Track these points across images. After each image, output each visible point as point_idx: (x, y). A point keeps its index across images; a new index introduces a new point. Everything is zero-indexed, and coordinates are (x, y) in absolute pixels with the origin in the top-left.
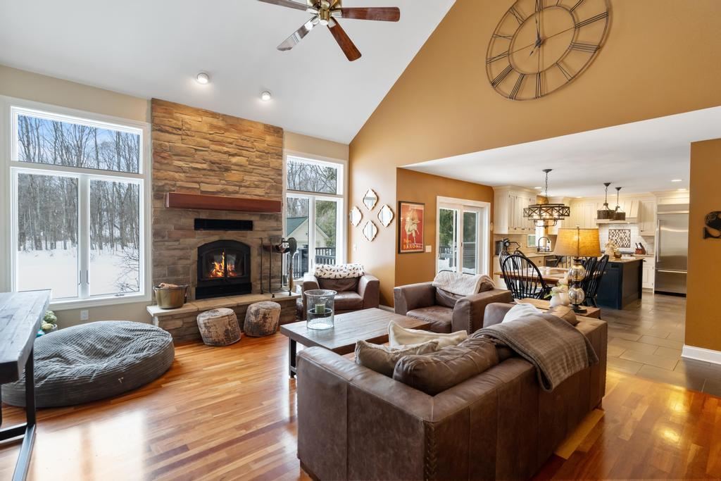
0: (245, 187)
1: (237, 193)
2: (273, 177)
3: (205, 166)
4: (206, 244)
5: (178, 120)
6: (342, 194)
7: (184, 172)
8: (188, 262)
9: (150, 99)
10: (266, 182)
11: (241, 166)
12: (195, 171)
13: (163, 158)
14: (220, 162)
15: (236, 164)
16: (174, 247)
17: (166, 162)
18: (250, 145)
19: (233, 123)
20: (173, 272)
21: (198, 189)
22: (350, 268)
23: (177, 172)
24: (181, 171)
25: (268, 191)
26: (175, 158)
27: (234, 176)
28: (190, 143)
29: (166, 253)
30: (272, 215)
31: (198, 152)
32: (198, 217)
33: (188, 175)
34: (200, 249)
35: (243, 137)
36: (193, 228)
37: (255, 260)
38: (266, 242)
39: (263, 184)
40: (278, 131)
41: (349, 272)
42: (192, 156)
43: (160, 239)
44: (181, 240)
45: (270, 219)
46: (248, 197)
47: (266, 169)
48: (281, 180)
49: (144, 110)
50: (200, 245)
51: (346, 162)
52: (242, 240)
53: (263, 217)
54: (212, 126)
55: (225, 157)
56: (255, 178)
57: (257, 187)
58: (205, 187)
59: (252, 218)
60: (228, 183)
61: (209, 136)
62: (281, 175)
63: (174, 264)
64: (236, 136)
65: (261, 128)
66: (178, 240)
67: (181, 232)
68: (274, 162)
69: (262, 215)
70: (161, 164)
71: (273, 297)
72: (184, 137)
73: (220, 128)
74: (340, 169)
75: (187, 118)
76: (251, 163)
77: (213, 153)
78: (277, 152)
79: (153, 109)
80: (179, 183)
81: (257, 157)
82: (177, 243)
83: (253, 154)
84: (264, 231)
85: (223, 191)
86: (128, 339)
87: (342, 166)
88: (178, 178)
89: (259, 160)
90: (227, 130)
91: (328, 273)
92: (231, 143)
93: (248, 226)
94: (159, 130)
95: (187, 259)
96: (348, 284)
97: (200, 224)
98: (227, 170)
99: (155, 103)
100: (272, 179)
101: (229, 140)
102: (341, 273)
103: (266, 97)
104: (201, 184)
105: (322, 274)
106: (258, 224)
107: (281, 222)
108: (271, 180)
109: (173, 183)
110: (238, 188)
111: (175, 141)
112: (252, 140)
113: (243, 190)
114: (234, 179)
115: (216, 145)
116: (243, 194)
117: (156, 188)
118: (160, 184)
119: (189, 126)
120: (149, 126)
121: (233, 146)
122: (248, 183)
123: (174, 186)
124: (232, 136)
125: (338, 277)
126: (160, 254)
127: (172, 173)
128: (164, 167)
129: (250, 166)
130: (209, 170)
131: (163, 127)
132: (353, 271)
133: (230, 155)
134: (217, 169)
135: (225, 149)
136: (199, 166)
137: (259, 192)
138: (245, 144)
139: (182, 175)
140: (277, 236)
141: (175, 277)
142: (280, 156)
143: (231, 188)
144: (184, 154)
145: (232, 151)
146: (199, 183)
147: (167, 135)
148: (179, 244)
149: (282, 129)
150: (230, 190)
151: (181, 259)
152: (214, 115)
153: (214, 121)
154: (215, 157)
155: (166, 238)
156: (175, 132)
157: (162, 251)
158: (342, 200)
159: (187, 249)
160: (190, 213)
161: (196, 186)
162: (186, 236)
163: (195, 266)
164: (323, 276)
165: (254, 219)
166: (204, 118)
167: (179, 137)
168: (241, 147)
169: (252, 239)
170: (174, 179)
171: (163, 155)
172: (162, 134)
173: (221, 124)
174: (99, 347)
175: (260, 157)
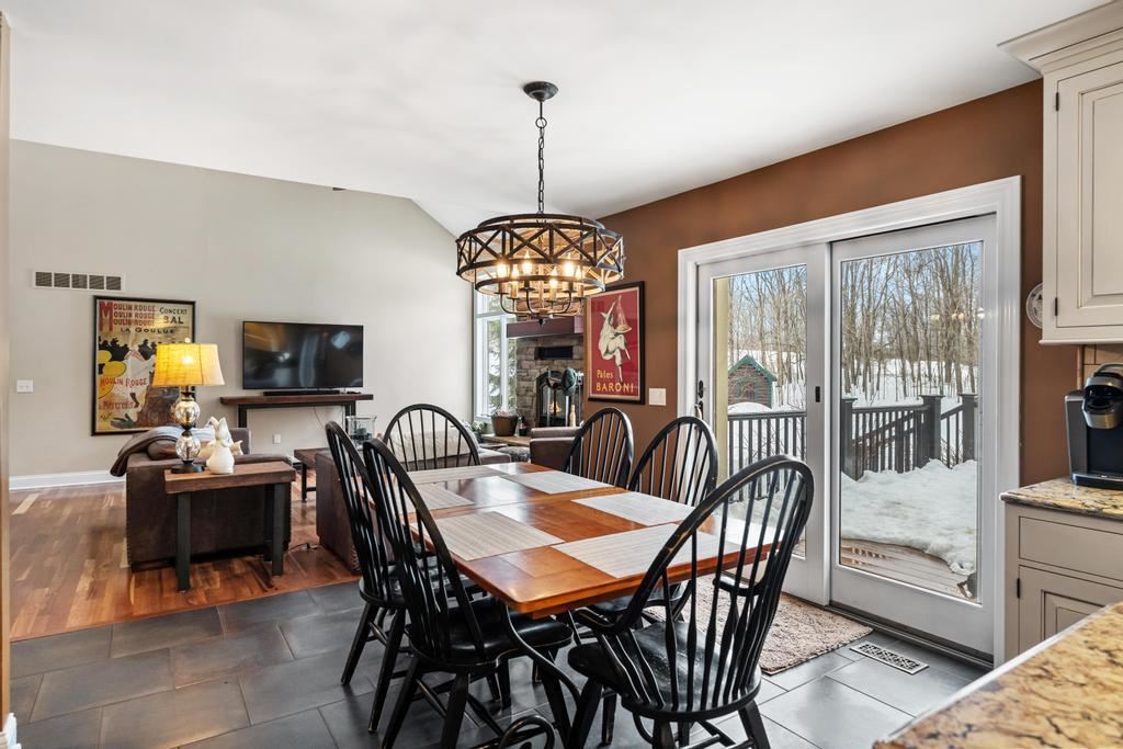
4: (540, 376)
8: (532, 394)
16: (525, 378)
20: (524, 403)
29: (521, 384)
32: (537, 346)
34: (538, 381)
36: (534, 358)
44: (528, 371)
50: (537, 376)
59: (572, 343)
63: (525, 395)
67: (528, 362)
93: (570, 353)
95: (531, 391)
97: (538, 354)
141: (525, 409)
148: (528, 375)
151: (528, 390)
155: (522, 369)
159: (531, 380)
160: (533, 343)
162: (530, 367)
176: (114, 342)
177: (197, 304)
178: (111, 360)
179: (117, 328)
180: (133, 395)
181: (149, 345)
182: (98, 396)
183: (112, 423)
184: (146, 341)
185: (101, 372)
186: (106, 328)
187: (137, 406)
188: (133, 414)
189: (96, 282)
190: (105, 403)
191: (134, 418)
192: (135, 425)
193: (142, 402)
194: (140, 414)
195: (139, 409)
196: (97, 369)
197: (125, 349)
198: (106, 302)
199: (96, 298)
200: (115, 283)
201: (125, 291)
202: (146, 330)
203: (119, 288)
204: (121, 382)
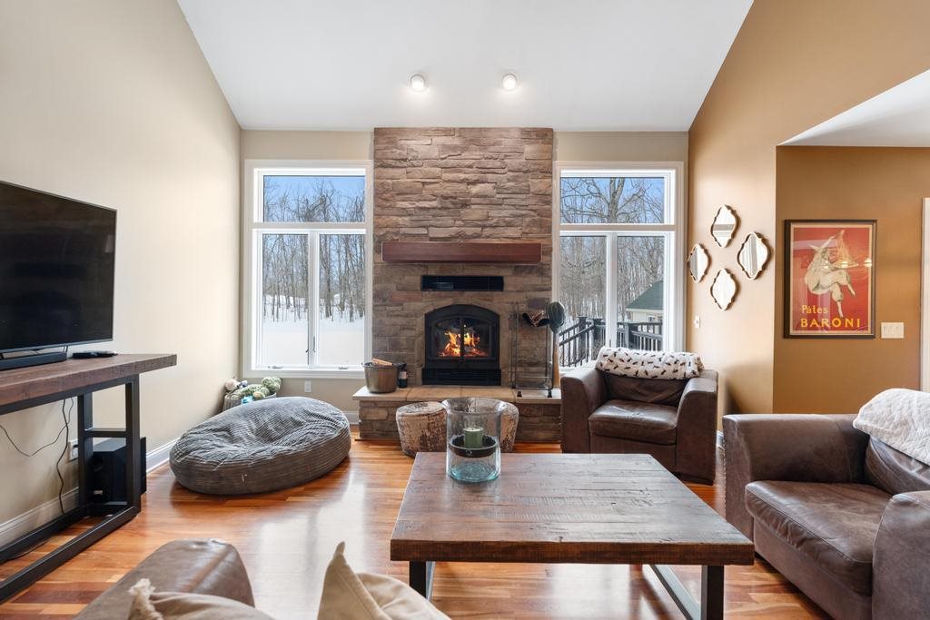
0: (491, 226)
1: (479, 236)
2: (535, 208)
3: (434, 204)
4: (435, 310)
5: (402, 149)
6: (673, 223)
7: (409, 215)
8: (413, 333)
9: (373, 131)
10: (522, 215)
11: (485, 196)
12: (422, 212)
13: (386, 200)
14: (454, 195)
15: (477, 196)
16: (396, 313)
17: (388, 205)
18: (498, 164)
19: (474, 137)
20: (395, 345)
21: (427, 235)
22: (668, 361)
23: (401, 216)
24: (405, 213)
25: (527, 231)
26: (397, 197)
27: (475, 213)
28: (417, 175)
29: (387, 321)
30: (533, 267)
31: (427, 187)
32: (425, 273)
33: (414, 218)
34: (429, 317)
35: (488, 154)
36: (419, 288)
37: (506, 336)
38: (523, 308)
39: (518, 221)
40: (544, 136)
41: (665, 367)
42: (419, 192)
43: (380, 302)
44: (405, 304)
45: (530, 273)
46: (495, 241)
47: (524, 196)
48: (550, 210)
49: (367, 144)
50: (427, 311)
51: (681, 165)
52: (486, 305)
53: (518, 271)
54: (445, 147)
55: (463, 187)
56: (506, 213)
57: (509, 225)
58: (435, 232)
59: (502, 273)
60: (467, 223)
61: (440, 162)
62: (549, 203)
63: (396, 335)
64: (477, 154)
65: (517, 134)
66: (401, 305)
67: (404, 294)
68: (537, 184)
69: (516, 267)
70: (383, 207)
71: (519, 395)
72: (409, 169)
73: (454, 148)
74: (670, 178)
75: (412, 144)
76: (499, 189)
77: (448, 184)
78: (541, 167)
79: (376, 141)
80: (403, 230)
81: (509, 180)
82: (399, 308)
83: (503, 178)
84: (519, 291)
85: (459, 235)
86: (298, 424)
87: (673, 172)
88: (401, 223)
89: (512, 184)
90: (464, 149)
91: (623, 365)
92: (470, 167)
93: (496, 284)
94: (383, 166)
95: (411, 329)
96: (660, 391)
97: (429, 283)
98: (465, 205)
99: (379, 133)
100: (535, 211)
101: (467, 163)
102: (649, 368)
103: (509, 83)
104: (430, 229)
105: (611, 367)
106: (511, 280)
107: (550, 277)
108: (532, 213)
109: (395, 230)
110: (480, 229)
111: (400, 176)
112: (502, 156)
113: (488, 231)
114: (474, 217)
115: (450, 172)
116: (488, 237)
117: (377, 239)
118: (382, 233)
119: (415, 154)
120: (371, 163)
121: (475, 169)
122: (495, 220)
123: (396, 234)
124: (473, 155)
125: (641, 375)
126: (381, 321)
127: (395, 218)
128: (386, 211)
129: (498, 196)
130: (440, 209)
131: (385, 161)
132: (673, 367)
133: (468, 184)
134: (452, 206)
135: (462, 176)
136: (426, 204)
137: (511, 232)
138: (490, 164)
139: (407, 219)
140: (543, 299)
141: (397, 353)
142: (547, 172)
143: (470, 231)
144: (408, 191)
145: (472, 177)
146: (426, 227)
147: (390, 170)
148: (403, 309)
149: (551, 130)
150: (470, 234)
151: (404, 329)
152: (448, 132)
153: (449, 141)
154: (449, 190)
155: (388, 302)
156: (398, 164)
157: (383, 319)
158: (673, 233)
159: (412, 316)
160: (416, 268)
161: (424, 231)
162: (410, 299)
163: (421, 339)
164: (612, 371)
165: (505, 273)
166: (435, 139)
167: (404, 170)
168: (485, 170)
169: (500, 303)
170: (397, 226)
171: (385, 196)
172: (385, 170)
173: (456, 141)
174: (271, 427)
175: (514, 179)
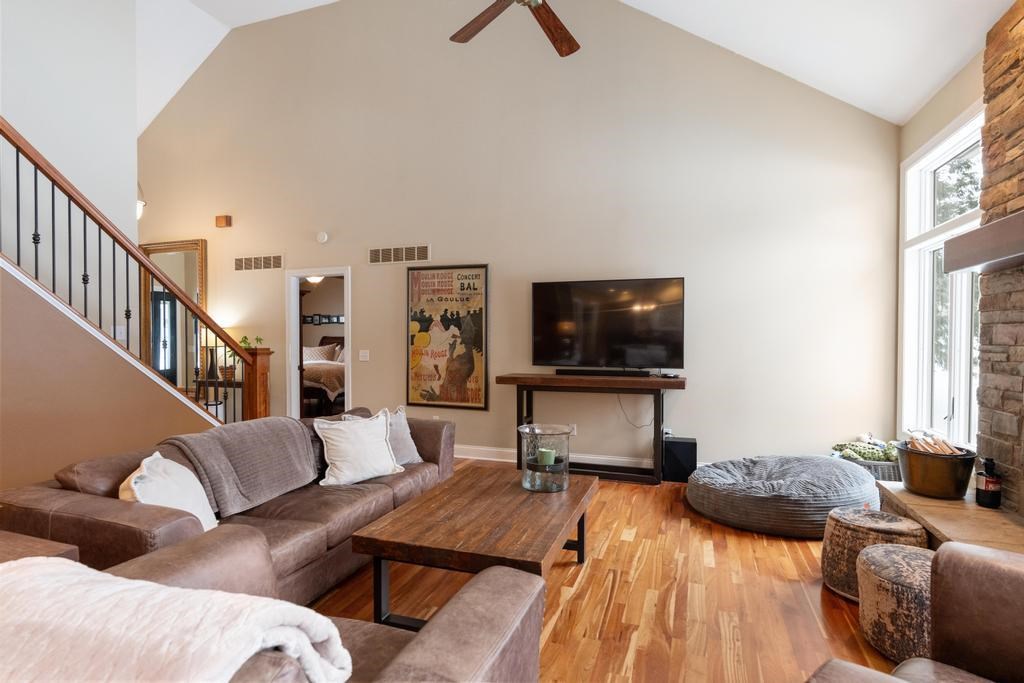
5: (1012, 46)
7: (1019, 171)
9: (986, 38)
13: (993, 156)
16: (1002, 366)
17: (995, 163)
23: (1009, 179)
24: (1014, 170)
26: (1008, 144)
29: (991, 380)
43: (986, 346)
66: (1007, 351)
67: (1010, 328)
70: (992, 172)
72: (1019, 80)
80: (1011, 205)
82: (1004, 356)
88: (1008, 191)
94: (993, 96)
99: (991, 37)
109: (1000, 209)
111: (1010, 102)
126: (985, 378)
127: (1001, 186)
128: (993, 178)
131: (995, 85)
139: (1015, 180)
141: (1001, 440)
144: (1016, 126)
147: (1001, 97)
156: (1008, 79)
157: (988, 375)
159: (1017, 373)
162: (1017, 340)
167: (1014, 86)
171: (992, 150)
172: (995, 101)
176: (422, 312)
177: (489, 268)
178: (419, 332)
179: (424, 298)
180: (436, 367)
181: (449, 315)
182: (410, 367)
183: (421, 395)
184: (446, 310)
185: (412, 344)
186: (416, 300)
187: (440, 377)
188: (436, 386)
189: (410, 253)
190: (416, 374)
191: (437, 392)
192: (439, 398)
193: (443, 374)
194: (442, 386)
195: (441, 382)
196: (411, 340)
197: (430, 320)
198: (416, 272)
199: (410, 269)
200: (423, 252)
201: (431, 261)
202: (446, 299)
203: (426, 258)
204: (428, 354)
